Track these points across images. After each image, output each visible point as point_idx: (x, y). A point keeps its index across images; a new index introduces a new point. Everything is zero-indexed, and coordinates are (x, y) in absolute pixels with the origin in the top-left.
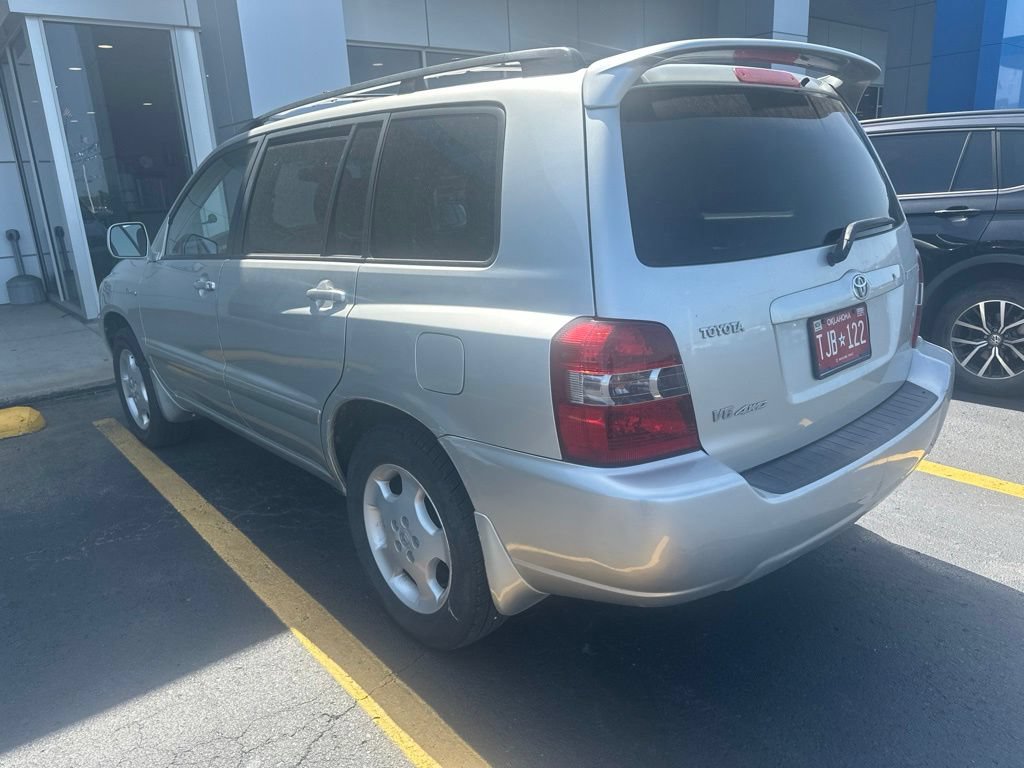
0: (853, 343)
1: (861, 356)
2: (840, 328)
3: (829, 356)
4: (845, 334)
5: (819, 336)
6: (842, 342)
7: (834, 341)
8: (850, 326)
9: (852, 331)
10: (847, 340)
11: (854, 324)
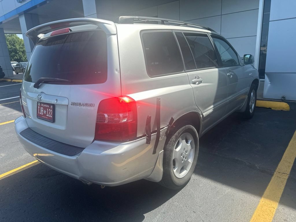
0: (48, 115)
1: (49, 120)
2: (45, 108)
3: (40, 114)
4: (46, 111)
5: (39, 107)
6: (45, 113)
7: (42, 111)
8: (48, 110)
9: (49, 112)
10: (46, 113)
11: (50, 110)
